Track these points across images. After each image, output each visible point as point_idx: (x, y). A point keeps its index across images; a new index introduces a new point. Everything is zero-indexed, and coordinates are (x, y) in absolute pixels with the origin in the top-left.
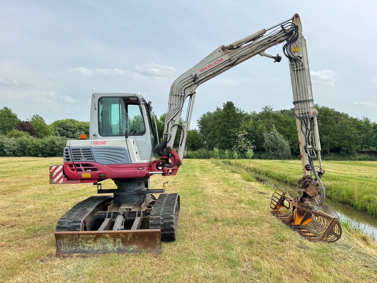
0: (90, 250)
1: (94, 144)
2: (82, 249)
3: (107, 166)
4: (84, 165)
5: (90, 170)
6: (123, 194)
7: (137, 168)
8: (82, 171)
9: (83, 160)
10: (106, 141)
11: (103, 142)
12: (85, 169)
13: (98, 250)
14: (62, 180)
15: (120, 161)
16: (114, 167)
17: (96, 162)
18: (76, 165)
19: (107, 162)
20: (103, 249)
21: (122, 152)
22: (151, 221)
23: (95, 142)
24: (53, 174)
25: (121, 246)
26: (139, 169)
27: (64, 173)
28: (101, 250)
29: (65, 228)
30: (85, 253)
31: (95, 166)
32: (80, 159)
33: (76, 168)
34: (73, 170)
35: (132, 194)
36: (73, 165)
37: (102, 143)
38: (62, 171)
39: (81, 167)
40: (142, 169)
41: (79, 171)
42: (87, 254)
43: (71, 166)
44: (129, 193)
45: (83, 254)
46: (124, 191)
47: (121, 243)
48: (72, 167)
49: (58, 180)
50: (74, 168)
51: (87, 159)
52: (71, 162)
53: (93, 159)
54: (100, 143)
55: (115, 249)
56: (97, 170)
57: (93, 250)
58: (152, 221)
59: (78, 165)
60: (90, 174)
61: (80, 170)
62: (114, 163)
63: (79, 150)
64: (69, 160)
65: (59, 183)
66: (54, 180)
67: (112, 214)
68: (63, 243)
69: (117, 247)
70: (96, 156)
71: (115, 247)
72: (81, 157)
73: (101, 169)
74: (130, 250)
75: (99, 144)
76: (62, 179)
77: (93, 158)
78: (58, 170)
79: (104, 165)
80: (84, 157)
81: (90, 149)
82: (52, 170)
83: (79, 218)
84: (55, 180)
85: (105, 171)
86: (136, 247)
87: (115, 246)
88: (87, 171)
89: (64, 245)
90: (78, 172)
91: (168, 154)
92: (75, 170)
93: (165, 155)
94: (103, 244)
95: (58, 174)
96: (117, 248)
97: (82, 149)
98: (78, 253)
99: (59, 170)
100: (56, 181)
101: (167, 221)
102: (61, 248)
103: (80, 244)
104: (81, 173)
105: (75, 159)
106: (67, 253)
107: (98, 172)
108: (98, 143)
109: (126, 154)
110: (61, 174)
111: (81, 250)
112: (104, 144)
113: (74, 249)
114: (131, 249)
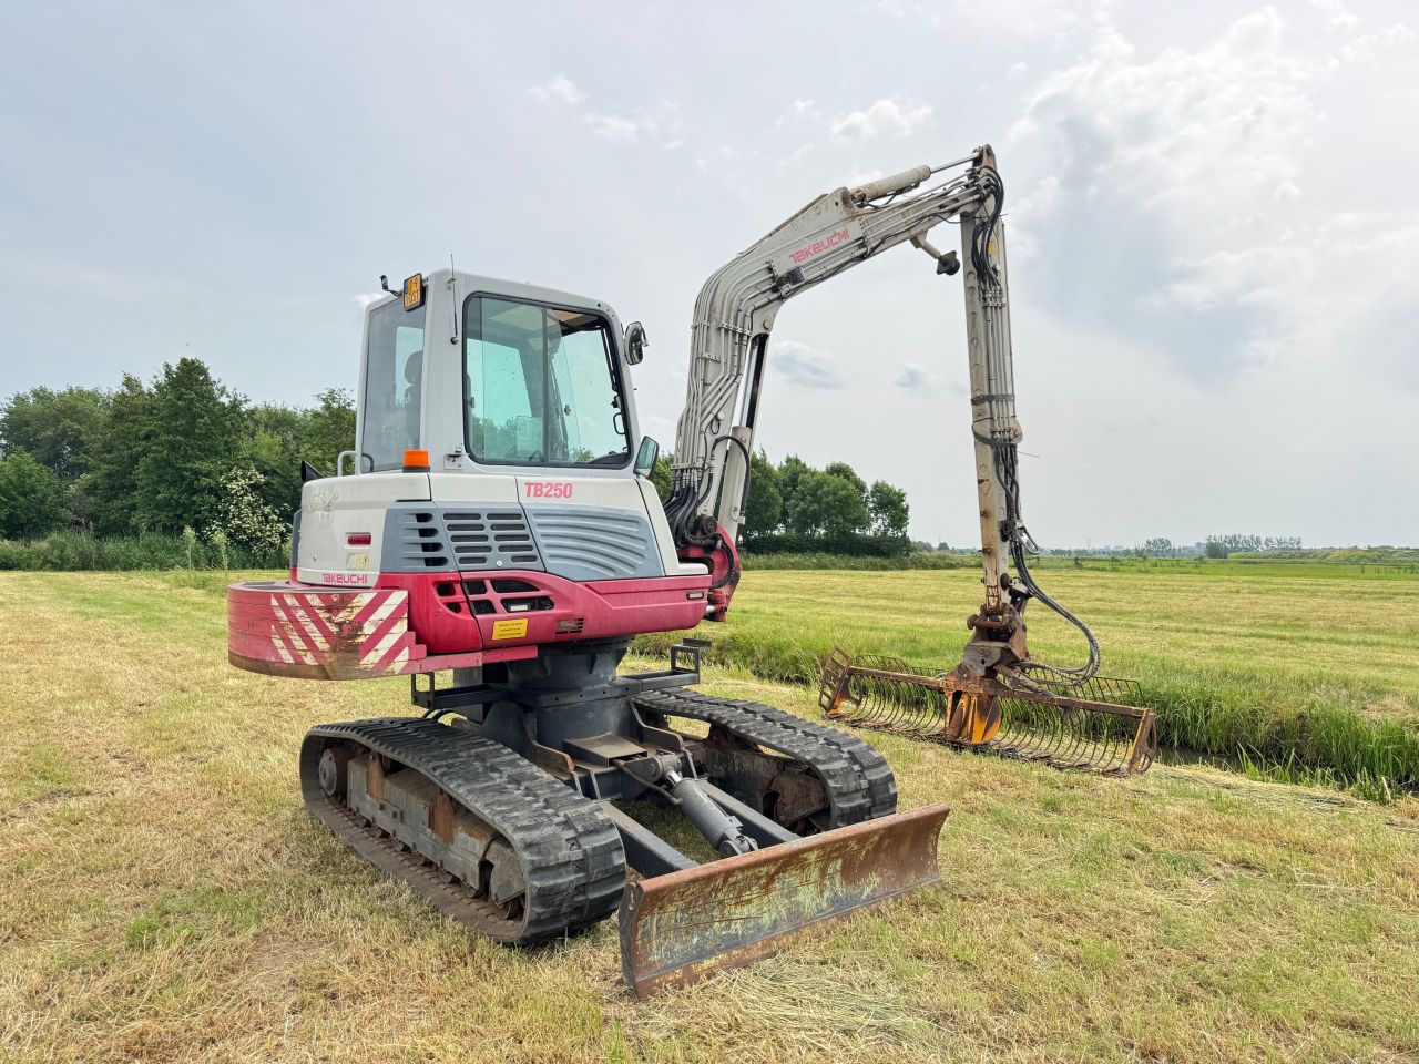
0: (750, 929)
1: (528, 495)
2: (724, 933)
3: (587, 586)
4: (501, 585)
5: (525, 607)
6: (574, 699)
7: (685, 593)
8: (494, 611)
9: (500, 563)
10: (570, 485)
11: (563, 488)
12: (506, 603)
13: (775, 920)
14: (404, 655)
15: (632, 566)
16: (613, 591)
17: (545, 572)
18: (465, 586)
19: (587, 569)
20: (790, 912)
21: (633, 529)
22: (831, 783)
23: (533, 487)
24: (361, 628)
25: (839, 887)
26: (692, 596)
27: (411, 627)
28: (784, 920)
30: (737, 945)
31: (545, 587)
32: (483, 560)
33: (472, 597)
34: (455, 607)
35: (604, 696)
36: (458, 587)
37: (558, 492)
38: (406, 615)
39: (491, 595)
40: (700, 595)
41: (479, 613)
42: (747, 950)
43: (445, 588)
44: (594, 692)
45: (735, 952)
46: (575, 689)
47: (838, 878)
48: (452, 592)
49: (385, 657)
50: (459, 597)
51: (515, 559)
52: (449, 571)
53: (533, 558)
54: (552, 493)
55: (825, 905)
56: (552, 605)
57: (759, 928)
58: (836, 782)
59: (478, 586)
60: (525, 621)
61: (487, 607)
62: (612, 575)
63: (478, 516)
64: (441, 561)
65: (393, 674)
66: (365, 661)
67: (595, 782)
68: (658, 928)
69: (827, 894)
70: (548, 546)
71: (822, 897)
72: (488, 549)
73: (567, 601)
74: (865, 894)
75: (546, 495)
76: (406, 650)
77: (533, 552)
78: (383, 613)
79: (577, 584)
80: (502, 548)
81: (518, 516)
82: (356, 611)
84: (372, 659)
85: (578, 610)
86: (878, 880)
87: (822, 892)
88: (513, 608)
89: (658, 934)
90: (478, 617)
91: (710, 541)
92: (464, 606)
93: (697, 546)
94: (788, 896)
95: (384, 628)
96: (827, 900)
97: (490, 516)
98: (711, 954)
99: (393, 608)
100: (377, 660)
101: (874, 775)
102: (651, 950)
103: (714, 914)
104: (489, 620)
105: (462, 560)
106: (675, 966)
107: (556, 611)
108: (545, 490)
109: (647, 538)
110: (401, 627)
111: (721, 937)
112: (566, 496)
113: (695, 940)
114: (868, 891)
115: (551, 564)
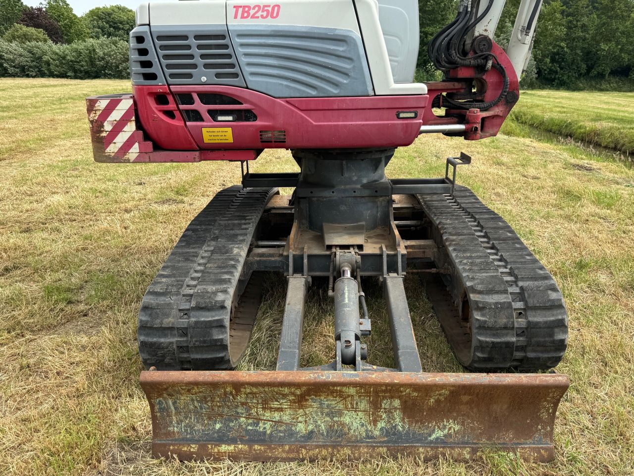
0: (280, 431)
1: (236, 17)
2: (250, 428)
3: (287, 102)
4: (206, 97)
5: (230, 118)
6: (327, 194)
7: (395, 111)
8: (202, 120)
9: (204, 79)
10: (278, 6)
11: (270, 9)
12: (214, 114)
13: (312, 432)
14: (135, 149)
15: (336, 84)
16: (313, 107)
17: (247, 88)
18: (178, 98)
19: (287, 86)
20: (330, 429)
21: (340, 49)
22: (477, 316)
23: (240, 10)
24: (103, 126)
25: (399, 423)
26: (402, 115)
27: (139, 126)
28: (322, 434)
29: (171, 329)
30: (261, 442)
31: (247, 101)
32: (190, 76)
33: (182, 107)
34: (170, 114)
35: (354, 194)
36: (170, 98)
37: (265, 14)
38: (134, 118)
39: (198, 105)
40: (412, 115)
41: (190, 121)
42: (270, 447)
43: (161, 99)
44: (345, 190)
45: (256, 447)
46: (329, 186)
47: (397, 415)
48: (166, 102)
49: (121, 149)
50: (172, 106)
51: (218, 75)
52: (160, 85)
53: (236, 75)
54: (258, 14)
55: (377, 433)
56: (255, 118)
57: (291, 434)
58: (483, 315)
59: (186, 98)
60: (230, 130)
61: (196, 116)
62: (313, 93)
63: (185, 38)
64: (153, 77)
65: (128, 161)
66: (108, 150)
67: (305, 261)
68: (176, 408)
69: (381, 425)
70: (249, 64)
71: (375, 425)
72: (194, 66)
73: (267, 115)
74: (434, 436)
75: (253, 17)
76: (136, 145)
77: (236, 70)
78: (116, 115)
79: (278, 100)
80: (206, 66)
81: (223, 37)
82: (98, 113)
83: (215, 293)
84: (112, 149)
85: (280, 122)
86: (457, 428)
87: (375, 422)
88: (220, 118)
89: (178, 412)
90: (188, 123)
91: (480, 61)
92: (177, 114)
93: (468, 66)
94: (331, 414)
95: (119, 127)
96: (382, 429)
97: (197, 37)
98: (233, 441)
99: (123, 112)
100: (116, 150)
101: (538, 318)
102: (172, 423)
103: (239, 411)
104: (197, 126)
105: (172, 76)
106: (193, 441)
107: (258, 123)
108: (252, 12)
109: (354, 58)
110: (131, 127)
111: (247, 431)
112: (272, 17)
113: (218, 426)
114: (438, 434)
115: (252, 81)
